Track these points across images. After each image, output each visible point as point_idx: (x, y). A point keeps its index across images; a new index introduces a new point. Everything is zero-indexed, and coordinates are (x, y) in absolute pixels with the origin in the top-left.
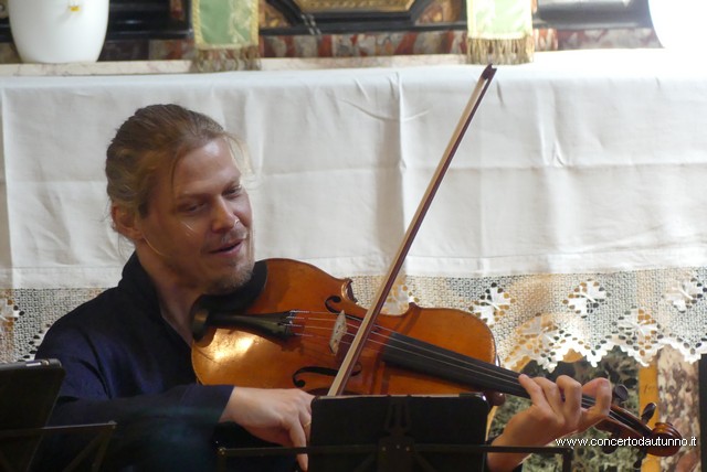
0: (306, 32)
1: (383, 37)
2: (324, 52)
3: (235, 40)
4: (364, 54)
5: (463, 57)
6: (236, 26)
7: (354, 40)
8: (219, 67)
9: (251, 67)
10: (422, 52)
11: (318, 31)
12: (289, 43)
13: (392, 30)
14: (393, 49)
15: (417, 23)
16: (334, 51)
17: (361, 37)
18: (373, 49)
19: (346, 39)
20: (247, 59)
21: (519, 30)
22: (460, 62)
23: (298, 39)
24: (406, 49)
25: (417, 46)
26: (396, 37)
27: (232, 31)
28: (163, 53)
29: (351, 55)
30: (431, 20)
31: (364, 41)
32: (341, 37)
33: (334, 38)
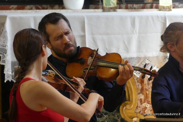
0: (123, 4)
1: (139, 5)
2: (127, 8)
3: (112, 5)
4: (135, 8)
5: (158, 9)
6: (112, 2)
7: (133, 6)
8: (108, 11)
9: (115, 11)
10: (147, 8)
11: (125, 3)
12: (120, 6)
13: (140, 3)
14: (141, 8)
15: (145, 2)
16: (129, 8)
17: (134, 5)
18: (137, 8)
19: (131, 5)
20: (114, 9)
21: (169, 4)
22: (157, 11)
23: (122, 5)
24: (143, 8)
25: (146, 7)
26: (142, 5)
27: (111, 3)
28: (93, 7)
29: (132, 9)
30: (148, 2)
31: (135, 6)
32: (130, 5)
33: (129, 5)
